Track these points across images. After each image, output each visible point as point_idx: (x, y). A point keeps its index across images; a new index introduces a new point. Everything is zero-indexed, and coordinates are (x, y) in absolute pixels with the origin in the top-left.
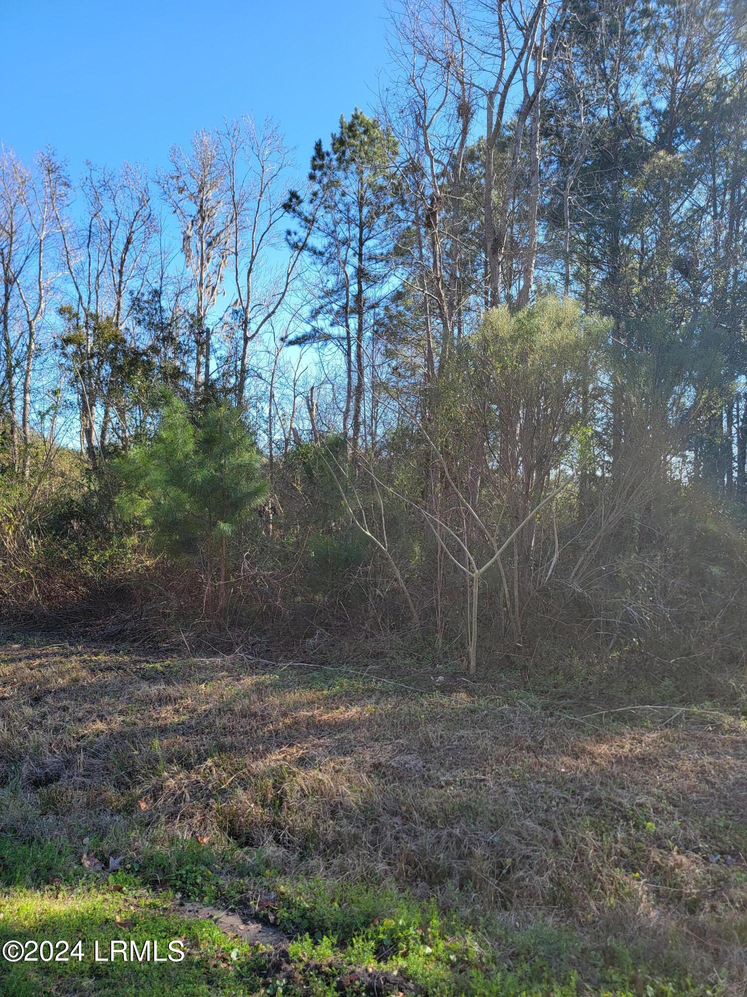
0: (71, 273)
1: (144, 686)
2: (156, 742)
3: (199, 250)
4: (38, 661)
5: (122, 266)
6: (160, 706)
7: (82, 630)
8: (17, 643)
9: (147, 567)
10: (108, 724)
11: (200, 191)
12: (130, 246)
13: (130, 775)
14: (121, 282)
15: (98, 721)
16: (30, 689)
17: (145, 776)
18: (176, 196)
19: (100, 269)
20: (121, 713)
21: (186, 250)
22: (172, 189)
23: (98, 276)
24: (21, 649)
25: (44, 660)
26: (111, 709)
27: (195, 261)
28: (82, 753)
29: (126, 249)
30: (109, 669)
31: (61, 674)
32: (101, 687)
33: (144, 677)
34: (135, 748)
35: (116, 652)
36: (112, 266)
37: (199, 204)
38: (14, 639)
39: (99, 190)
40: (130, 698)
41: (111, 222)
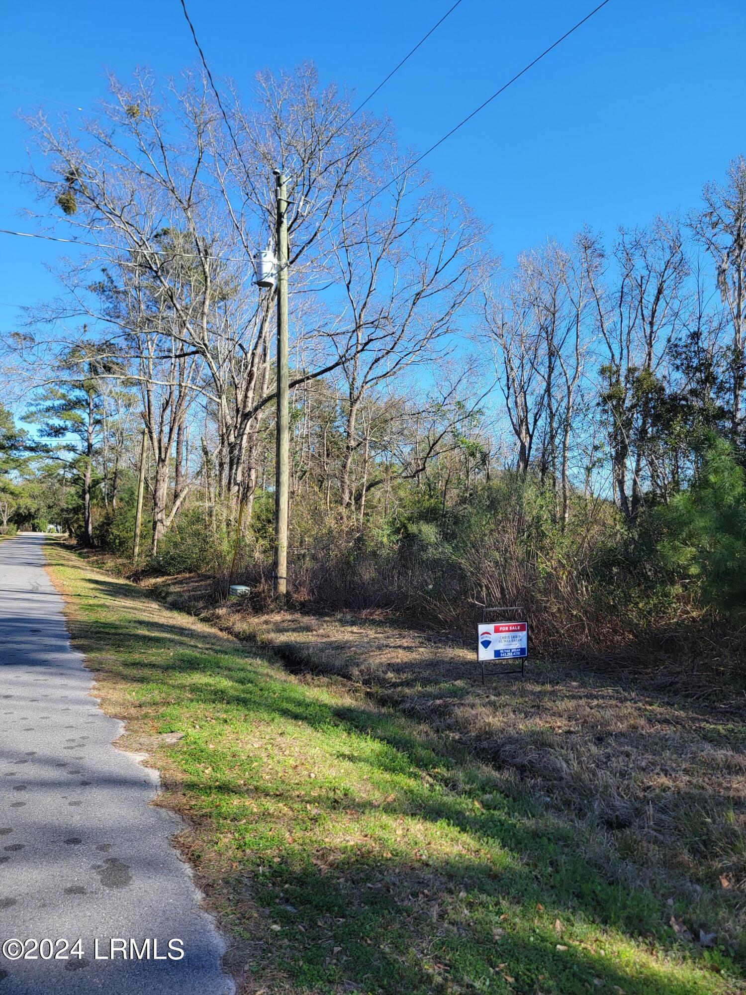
0: (605, 334)
1: (708, 747)
2: (731, 814)
3: (736, 281)
4: (595, 702)
5: (653, 317)
6: (729, 774)
7: (631, 676)
8: (575, 681)
9: (692, 617)
10: (674, 781)
11: (737, 220)
12: (661, 296)
13: (705, 843)
14: (652, 332)
15: (662, 775)
16: (593, 727)
17: (723, 849)
18: (709, 232)
19: (631, 325)
20: (686, 772)
21: (722, 285)
22: (704, 228)
23: (629, 333)
24: (580, 687)
25: (601, 701)
26: (674, 765)
27: (732, 294)
28: (651, 805)
29: (658, 299)
30: (667, 721)
31: (620, 718)
32: (661, 739)
33: (705, 738)
34: (708, 814)
35: (672, 705)
36: (643, 319)
37: (735, 233)
38: (572, 677)
39: (631, 252)
40: (693, 758)
41: (642, 278)
